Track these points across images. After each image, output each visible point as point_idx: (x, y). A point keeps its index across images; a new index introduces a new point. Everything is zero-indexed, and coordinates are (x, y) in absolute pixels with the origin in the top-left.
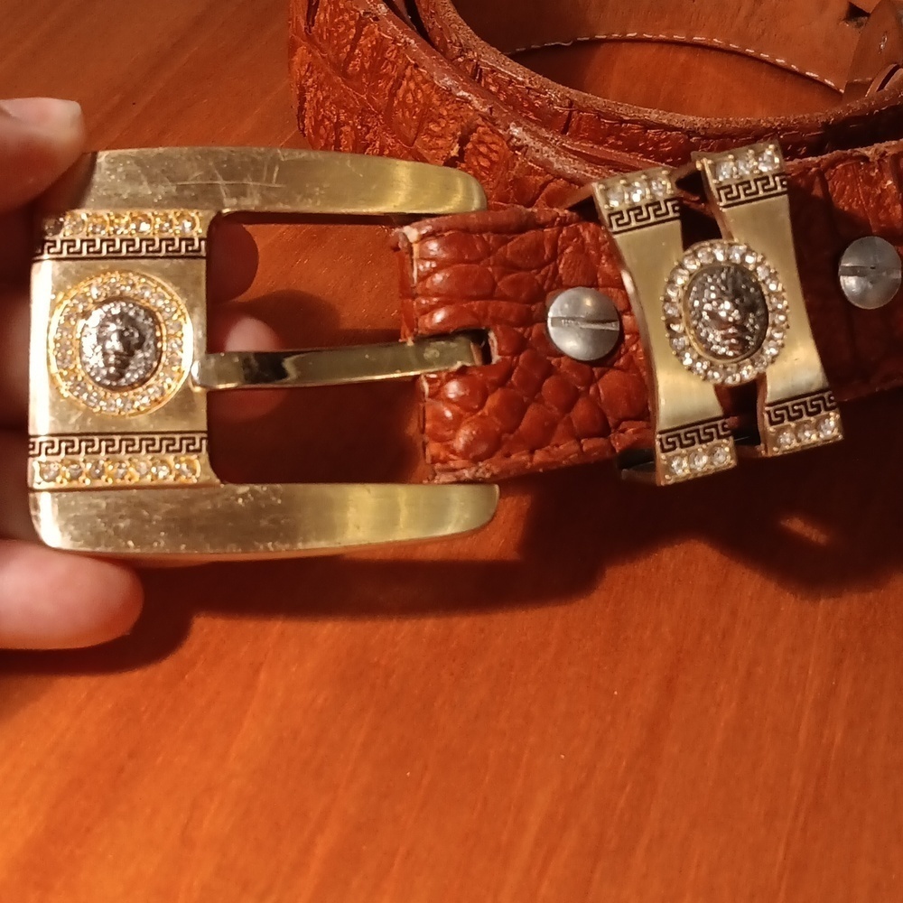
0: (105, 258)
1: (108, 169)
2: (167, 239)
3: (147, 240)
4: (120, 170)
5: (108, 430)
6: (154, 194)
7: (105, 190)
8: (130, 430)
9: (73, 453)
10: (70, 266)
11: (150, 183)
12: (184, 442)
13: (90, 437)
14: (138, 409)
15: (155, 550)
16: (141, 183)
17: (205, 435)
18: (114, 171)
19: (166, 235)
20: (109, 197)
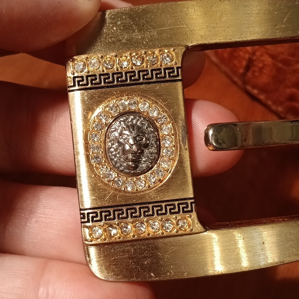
0: (116, 86)
1: (111, 23)
2: (155, 70)
3: (143, 71)
4: (119, 23)
5: (131, 202)
6: (143, 38)
7: (111, 38)
8: (146, 201)
9: (109, 219)
10: (94, 93)
11: (140, 31)
12: (181, 206)
13: (120, 208)
14: (149, 187)
15: (168, 278)
16: (134, 31)
17: (193, 201)
18: (115, 24)
19: (155, 67)
20: (114, 43)
